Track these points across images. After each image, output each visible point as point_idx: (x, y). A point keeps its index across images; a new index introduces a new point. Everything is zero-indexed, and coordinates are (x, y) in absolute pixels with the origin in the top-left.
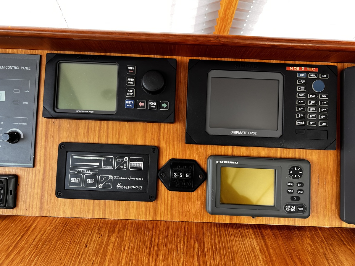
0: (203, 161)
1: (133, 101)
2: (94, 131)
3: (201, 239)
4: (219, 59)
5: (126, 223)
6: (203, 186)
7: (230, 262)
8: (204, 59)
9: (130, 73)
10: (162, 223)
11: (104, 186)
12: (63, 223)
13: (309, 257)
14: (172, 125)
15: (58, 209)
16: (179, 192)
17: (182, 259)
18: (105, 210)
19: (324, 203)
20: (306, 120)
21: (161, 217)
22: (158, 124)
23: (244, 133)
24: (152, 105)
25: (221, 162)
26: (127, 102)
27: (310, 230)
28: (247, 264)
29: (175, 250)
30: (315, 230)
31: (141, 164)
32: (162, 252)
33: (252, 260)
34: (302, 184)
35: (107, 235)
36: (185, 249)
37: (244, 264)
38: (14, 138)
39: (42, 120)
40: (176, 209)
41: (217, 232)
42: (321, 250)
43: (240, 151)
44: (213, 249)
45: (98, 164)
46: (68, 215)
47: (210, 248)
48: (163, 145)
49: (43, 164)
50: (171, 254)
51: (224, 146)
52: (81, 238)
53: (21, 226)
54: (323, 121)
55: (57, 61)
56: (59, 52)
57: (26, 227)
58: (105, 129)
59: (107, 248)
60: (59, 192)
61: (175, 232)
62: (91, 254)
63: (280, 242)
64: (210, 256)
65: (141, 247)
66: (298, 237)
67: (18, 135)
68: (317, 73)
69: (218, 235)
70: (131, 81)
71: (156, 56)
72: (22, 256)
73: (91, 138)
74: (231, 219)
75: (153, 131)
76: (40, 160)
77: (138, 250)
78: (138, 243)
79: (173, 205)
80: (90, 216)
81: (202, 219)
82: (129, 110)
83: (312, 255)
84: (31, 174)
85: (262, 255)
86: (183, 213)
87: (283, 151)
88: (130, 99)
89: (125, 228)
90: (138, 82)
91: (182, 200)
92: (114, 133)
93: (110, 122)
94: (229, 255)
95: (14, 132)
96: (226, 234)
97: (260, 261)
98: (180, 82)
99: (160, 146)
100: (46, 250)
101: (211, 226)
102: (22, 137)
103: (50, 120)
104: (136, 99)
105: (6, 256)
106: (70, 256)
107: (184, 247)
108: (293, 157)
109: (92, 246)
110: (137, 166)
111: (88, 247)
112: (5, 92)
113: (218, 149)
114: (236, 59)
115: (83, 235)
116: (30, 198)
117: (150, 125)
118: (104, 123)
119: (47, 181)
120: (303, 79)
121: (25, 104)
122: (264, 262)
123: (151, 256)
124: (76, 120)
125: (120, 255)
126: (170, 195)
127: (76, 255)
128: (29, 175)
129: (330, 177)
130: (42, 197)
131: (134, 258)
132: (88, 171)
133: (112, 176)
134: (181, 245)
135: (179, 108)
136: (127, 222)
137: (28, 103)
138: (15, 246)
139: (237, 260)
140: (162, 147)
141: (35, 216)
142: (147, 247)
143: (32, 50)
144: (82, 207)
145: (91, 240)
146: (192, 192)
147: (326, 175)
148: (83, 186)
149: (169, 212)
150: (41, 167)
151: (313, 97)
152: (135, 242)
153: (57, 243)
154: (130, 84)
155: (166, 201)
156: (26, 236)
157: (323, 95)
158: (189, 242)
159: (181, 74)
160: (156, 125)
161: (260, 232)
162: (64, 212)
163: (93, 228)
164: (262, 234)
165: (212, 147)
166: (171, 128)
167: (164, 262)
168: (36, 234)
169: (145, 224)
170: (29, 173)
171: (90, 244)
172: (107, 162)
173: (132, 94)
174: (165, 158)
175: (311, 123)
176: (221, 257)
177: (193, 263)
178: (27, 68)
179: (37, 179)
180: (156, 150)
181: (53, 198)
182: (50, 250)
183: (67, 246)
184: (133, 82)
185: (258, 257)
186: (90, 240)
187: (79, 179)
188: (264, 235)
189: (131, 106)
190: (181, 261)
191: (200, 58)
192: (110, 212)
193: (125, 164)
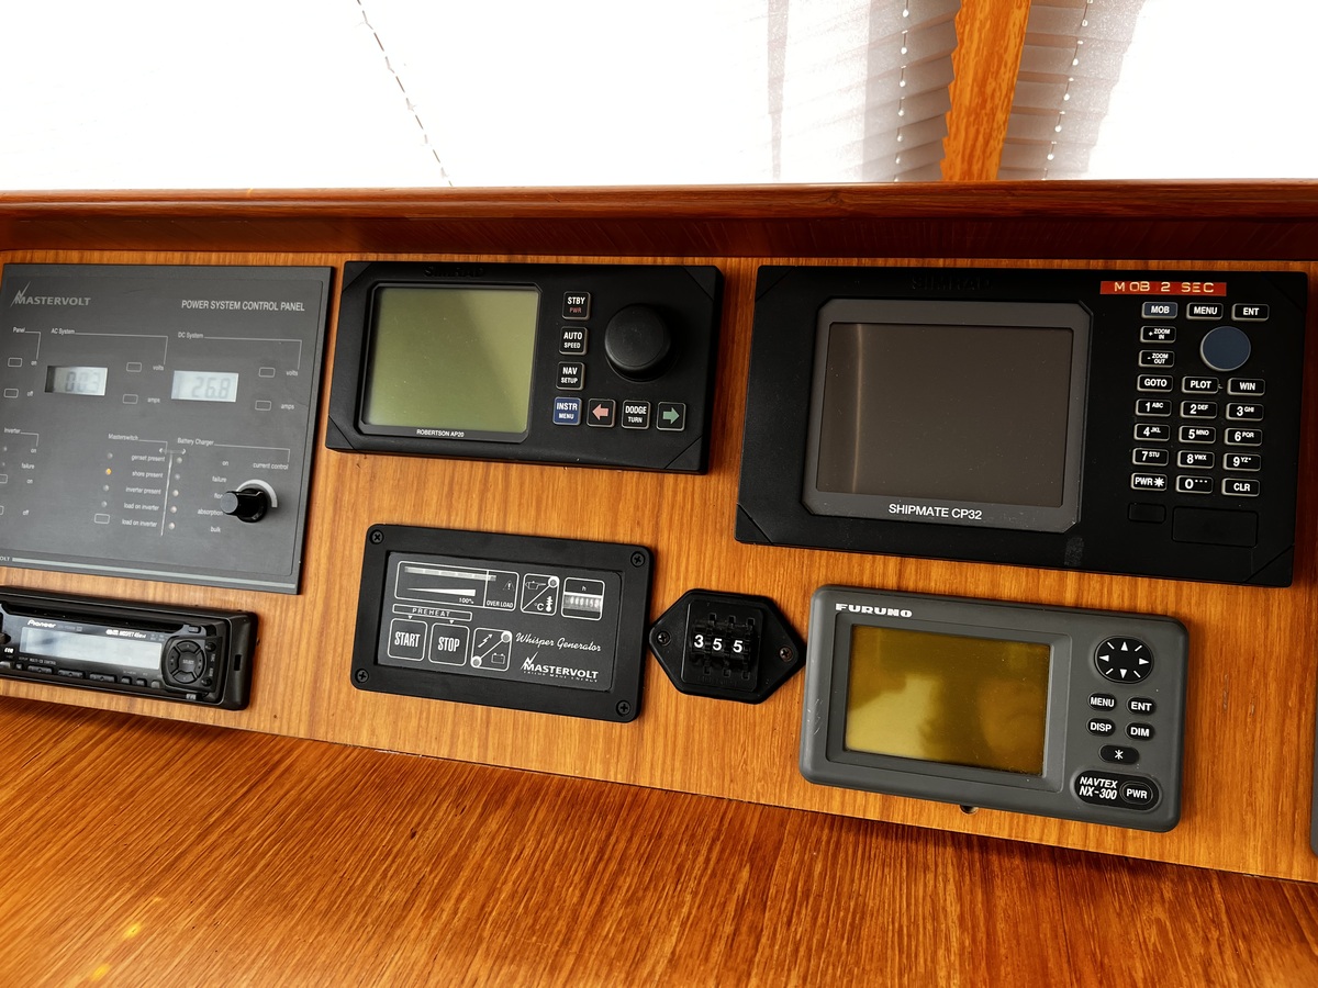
0: (796, 603)
1: (577, 402)
2: (469, 492)
3: (765, 857)
4: (866, 262)
5: (543, 784)
6: (794, 687)
7: (843, 938)
8: (814, 262)
9: (573, 314)
10: (656, 794)
11: (486, 662)
12: (364, 765)
13: (1138, 965)
14: (698, 478)
15: (357, 722)
16: (715, 701)
17: (685, 910)
18: (487, 739)
19: (1246, 785)
20: (1170, 474)
21: (652, 776)
22: (655, 474)
23: (935, 511)
24: (634, 415)
25: (851, 608)
26: (560, 406)
27: (1181, 878)
28: (897, 953)
29: (670, 880)
30: (1199, 879)
31: (597, 601)
32: (628, 880)
33: (921, 945)
34: (1149, 705)
35: (479, 810)
36: (704, 881)
37: (889, 952)
38: (252, 506)
39: (327, 457)
40: (700, 753)
41: (828, 842)
42: (1198, 949)
43: (928, 576)
44: (796, 893)
45: (472, 593)
46: (383, 743)
47: (787, 887)
48: (667, 544)
49: (325, 587)
50: (655, 889)
51: (870, 557)
52: (403, 810)
53: (253, 761)
54: (1240, 476)
55: (370, 284)
56: (382, 257)
57: (265, 764)
58: (500, 486)
59: (469, 847)
60: (361, 673)
61: (687, 826)
62: (422, 858)
63: (1047, 901)
64: (780, 913)
65: (571, 856)
66: (1124, 895)
67: (265, 496)
68: (1223, 303)
69: (827, 852)
70: (573, 339)
71: (659, 261)
72: (240, 838)
73: (457, 515)
74: (885, 808)
75: (641, 497)
76: (317, 575)
77: (558, 864)
78: (563, 844)
79: (694, 740)
80: (444, 753)
81: (785, 795)
82: (565, 428)
83: (1156, 959)
84: (291, 613)
85: (962, 933)
86: (723, 769)
87: (1086, 582)
88: (569, 394)
89: (537, 797)
90: (594, 343)
91: (722, 729)
92: (524, 501)
93: (515, 465)
94: (846, 917)
95: (253, 490)
96: (855, 852)
97: (948, 950)
98: (733, 343)
99: (660, 548)
100: (305, 831)
101: (813, 823)
102: (274, 504)
103: (350, 456)
104: (587, 397)
105: (199, 835)
106: (363, 856)
107: (702, 876)
108: (1126, 605)
109: (430, 837)
110: (584, 605)
111: (417, 836)
112: (237, 375)
113: (849, 564)
114: (927, 260)
115: (412, 802)
116: (286, 684)
117: (632, 478)
118: (497, 469)
119: (333, 636)
120: (1162, 323)
121: (286, 410)
122: (961, 955)
123: (593, 886)
124: (419, 460)
125: (501, 871)
126: (683, 708)
127: (380, 854)
128: (286, 615)
129: (1273, 687)
130: (315, 682)
131: (540, 884)
132: (443, 614)
133: (509, 634)
134: (693, 868)
135: (724, 425)
136: (547, 783)
137: (293, 407)
138: (228, 812)
139: (869, 936)
140: (665, 549)
141: (294, 738)
142: (587, 860)
143: (312, 255)
144: (423, 723)
145: (431, 820)
146: (755, 702)
147: (1257, 682)
148: (427, 659)
149: (677, 764)
150: (319, 595)
151: (1201, 389)
152: (555, 841)
153: (337, 814)
154: (569, 349)
155: (671, 728)
156: (262, 788)
157: (1242, 382)
158: (722, 863)
159: (736, 314)
160: (649, 479)
161: (981, 862)
162: (373, 732)
163: (444, 788)
164: (986, 867)
165: (829, 557)
166: (697, 490)
167: (626, 908)
168: (287, 787)
169: (601, 793)
170: (287, 610)
171: (426, 829)
172: (499, 590)
173: (576, 380)
174: (673, 586)
175: (1189, 484)
176: (815, 919)
177: (718, 925)
178: (297, 307)
179: (306, 627)
180: (646, 561)
181: (345, 689)
182: (315, 833)
183: (363, 828)
184: (581, 342)
185: (947, 938)
186: (427, 818)
187: (418, 636)
188: (993, 871)
189: (569, 416)
190: (681, 912)
191: (802, 262)
192: (501, 747)
193: (550, 598)
